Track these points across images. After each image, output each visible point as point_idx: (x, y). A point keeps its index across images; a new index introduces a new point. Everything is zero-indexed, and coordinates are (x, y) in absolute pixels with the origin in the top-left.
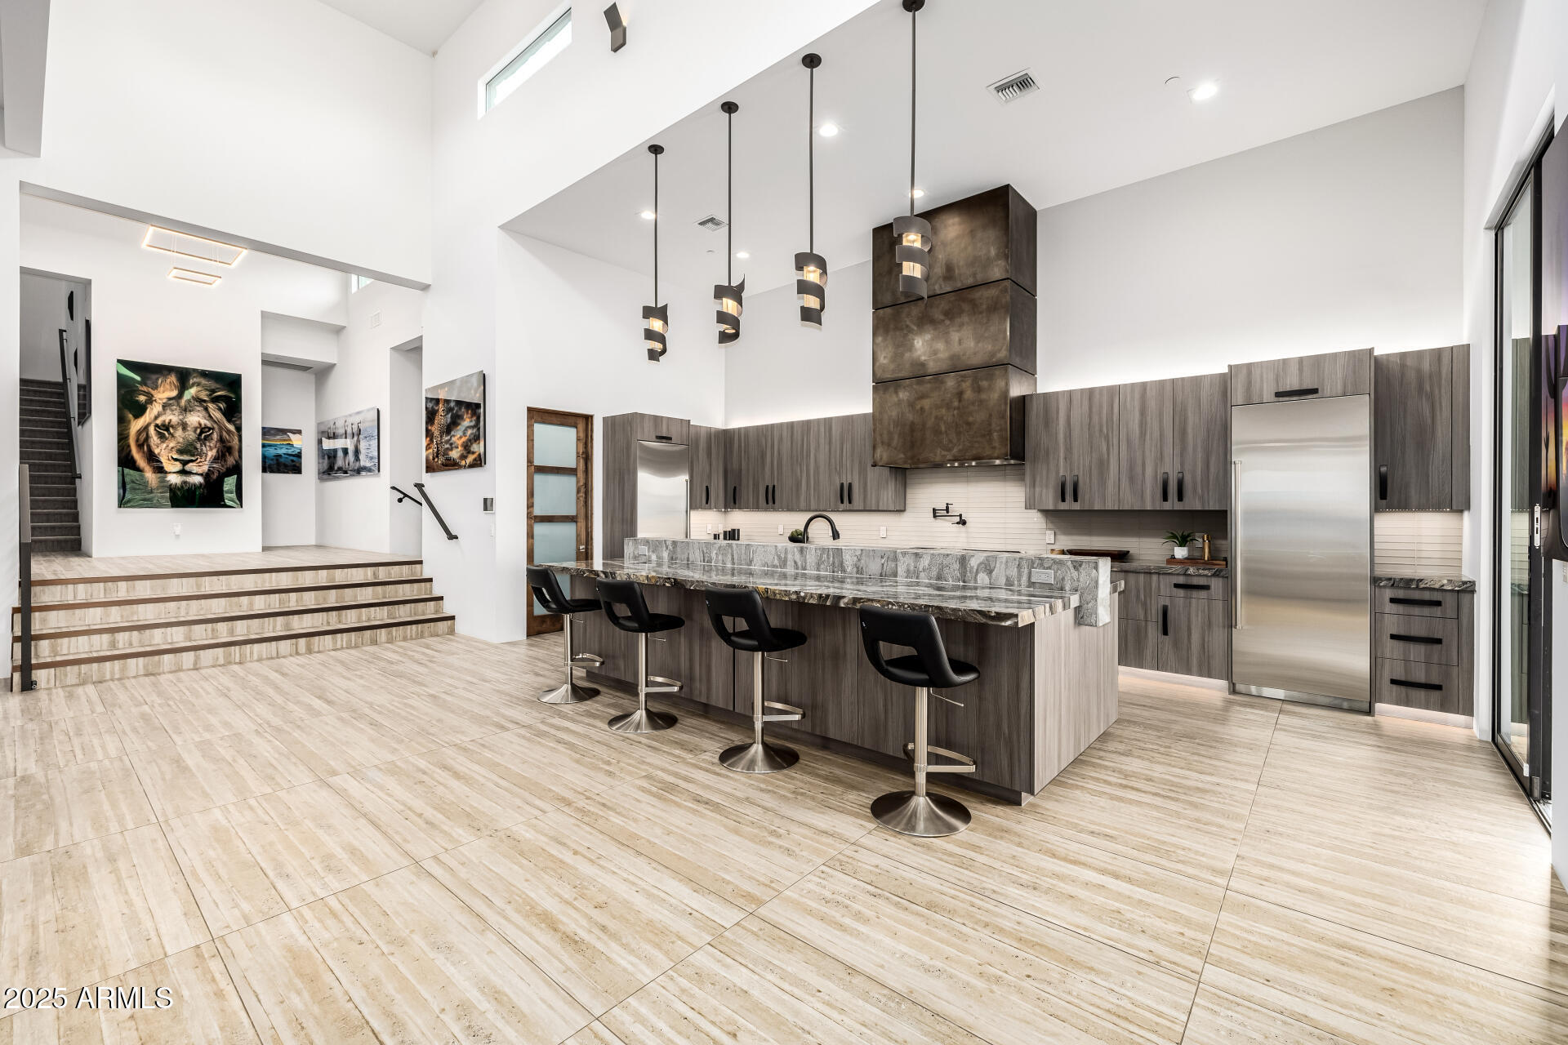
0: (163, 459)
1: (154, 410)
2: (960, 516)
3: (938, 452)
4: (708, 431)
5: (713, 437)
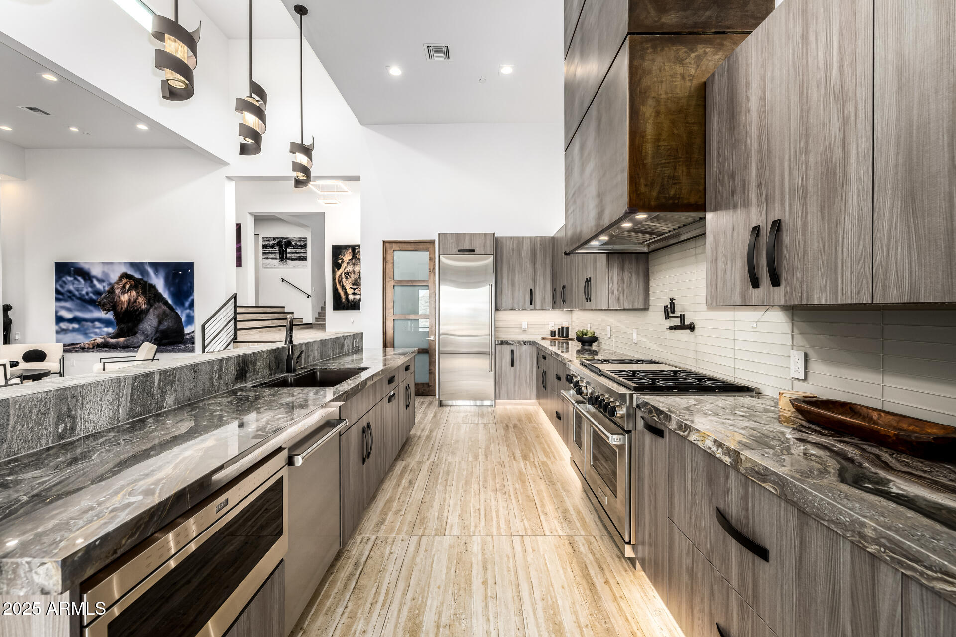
0: (347, 288)
1: (344, 265)
2: (682, 317)
4: (533, 240)
5: (538, 246)
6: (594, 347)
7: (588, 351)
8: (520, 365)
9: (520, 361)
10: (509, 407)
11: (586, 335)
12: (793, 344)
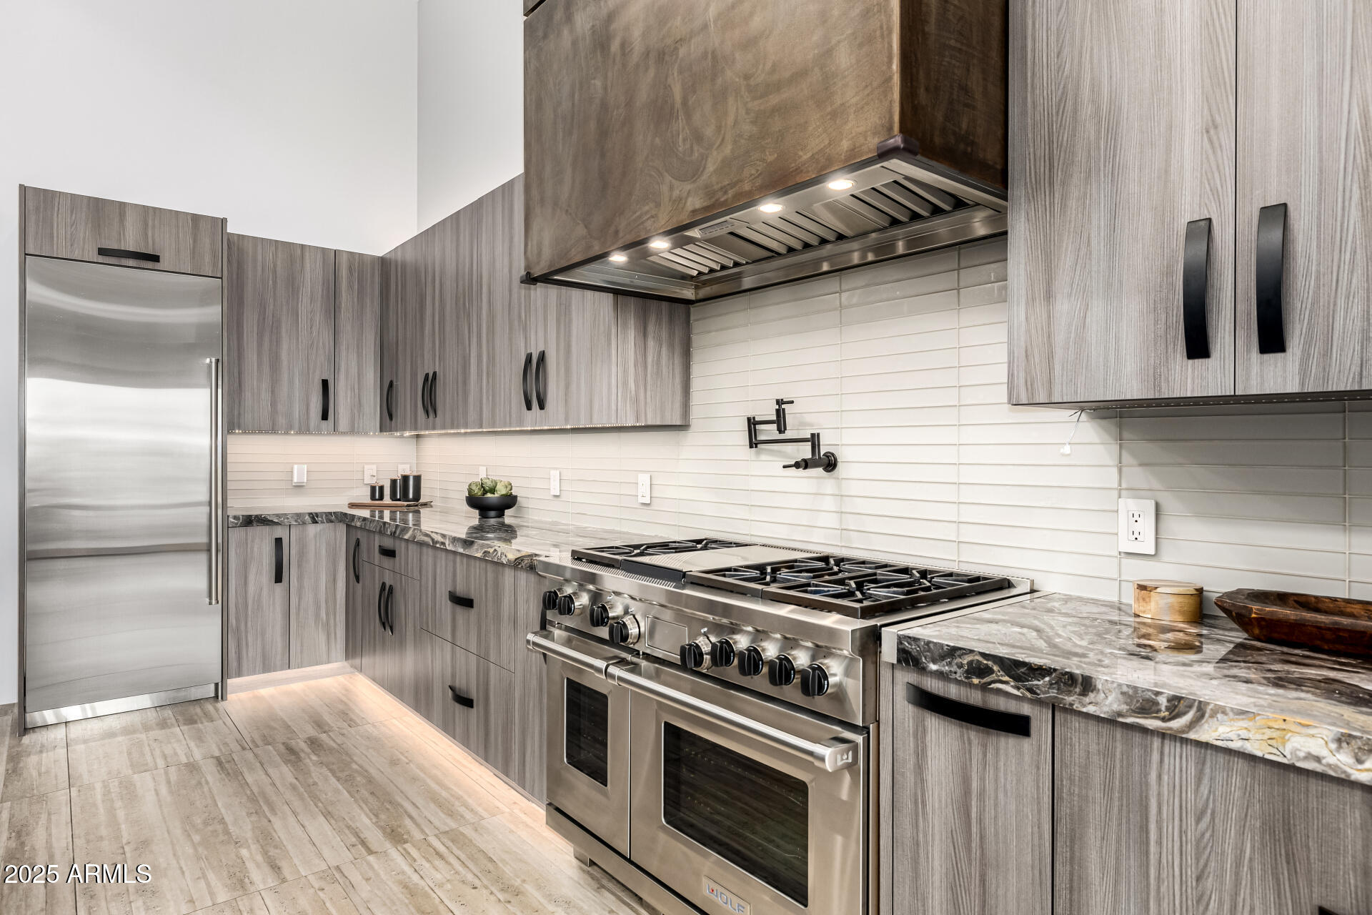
2: (814, 440)
3: (665, 189)
4: (332, 258)
5: (344, 272)
6: (509, 517)
7: (493, 529)
8: (300, 578)
9: (300, 566)
10: (265, 692)
11: (493, 491)
12: (1120, 485)
